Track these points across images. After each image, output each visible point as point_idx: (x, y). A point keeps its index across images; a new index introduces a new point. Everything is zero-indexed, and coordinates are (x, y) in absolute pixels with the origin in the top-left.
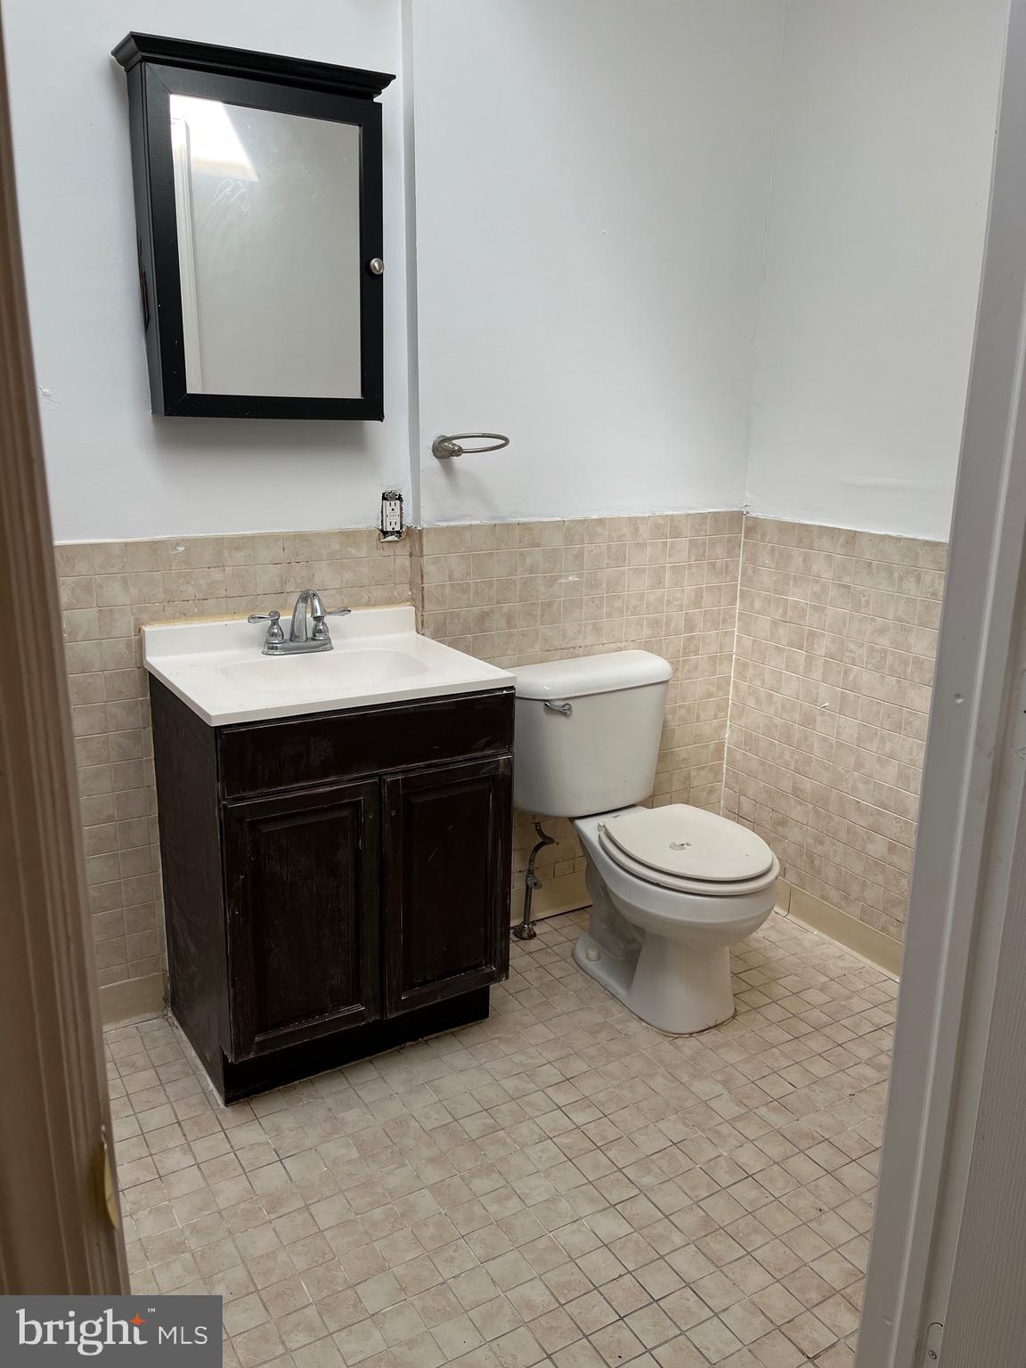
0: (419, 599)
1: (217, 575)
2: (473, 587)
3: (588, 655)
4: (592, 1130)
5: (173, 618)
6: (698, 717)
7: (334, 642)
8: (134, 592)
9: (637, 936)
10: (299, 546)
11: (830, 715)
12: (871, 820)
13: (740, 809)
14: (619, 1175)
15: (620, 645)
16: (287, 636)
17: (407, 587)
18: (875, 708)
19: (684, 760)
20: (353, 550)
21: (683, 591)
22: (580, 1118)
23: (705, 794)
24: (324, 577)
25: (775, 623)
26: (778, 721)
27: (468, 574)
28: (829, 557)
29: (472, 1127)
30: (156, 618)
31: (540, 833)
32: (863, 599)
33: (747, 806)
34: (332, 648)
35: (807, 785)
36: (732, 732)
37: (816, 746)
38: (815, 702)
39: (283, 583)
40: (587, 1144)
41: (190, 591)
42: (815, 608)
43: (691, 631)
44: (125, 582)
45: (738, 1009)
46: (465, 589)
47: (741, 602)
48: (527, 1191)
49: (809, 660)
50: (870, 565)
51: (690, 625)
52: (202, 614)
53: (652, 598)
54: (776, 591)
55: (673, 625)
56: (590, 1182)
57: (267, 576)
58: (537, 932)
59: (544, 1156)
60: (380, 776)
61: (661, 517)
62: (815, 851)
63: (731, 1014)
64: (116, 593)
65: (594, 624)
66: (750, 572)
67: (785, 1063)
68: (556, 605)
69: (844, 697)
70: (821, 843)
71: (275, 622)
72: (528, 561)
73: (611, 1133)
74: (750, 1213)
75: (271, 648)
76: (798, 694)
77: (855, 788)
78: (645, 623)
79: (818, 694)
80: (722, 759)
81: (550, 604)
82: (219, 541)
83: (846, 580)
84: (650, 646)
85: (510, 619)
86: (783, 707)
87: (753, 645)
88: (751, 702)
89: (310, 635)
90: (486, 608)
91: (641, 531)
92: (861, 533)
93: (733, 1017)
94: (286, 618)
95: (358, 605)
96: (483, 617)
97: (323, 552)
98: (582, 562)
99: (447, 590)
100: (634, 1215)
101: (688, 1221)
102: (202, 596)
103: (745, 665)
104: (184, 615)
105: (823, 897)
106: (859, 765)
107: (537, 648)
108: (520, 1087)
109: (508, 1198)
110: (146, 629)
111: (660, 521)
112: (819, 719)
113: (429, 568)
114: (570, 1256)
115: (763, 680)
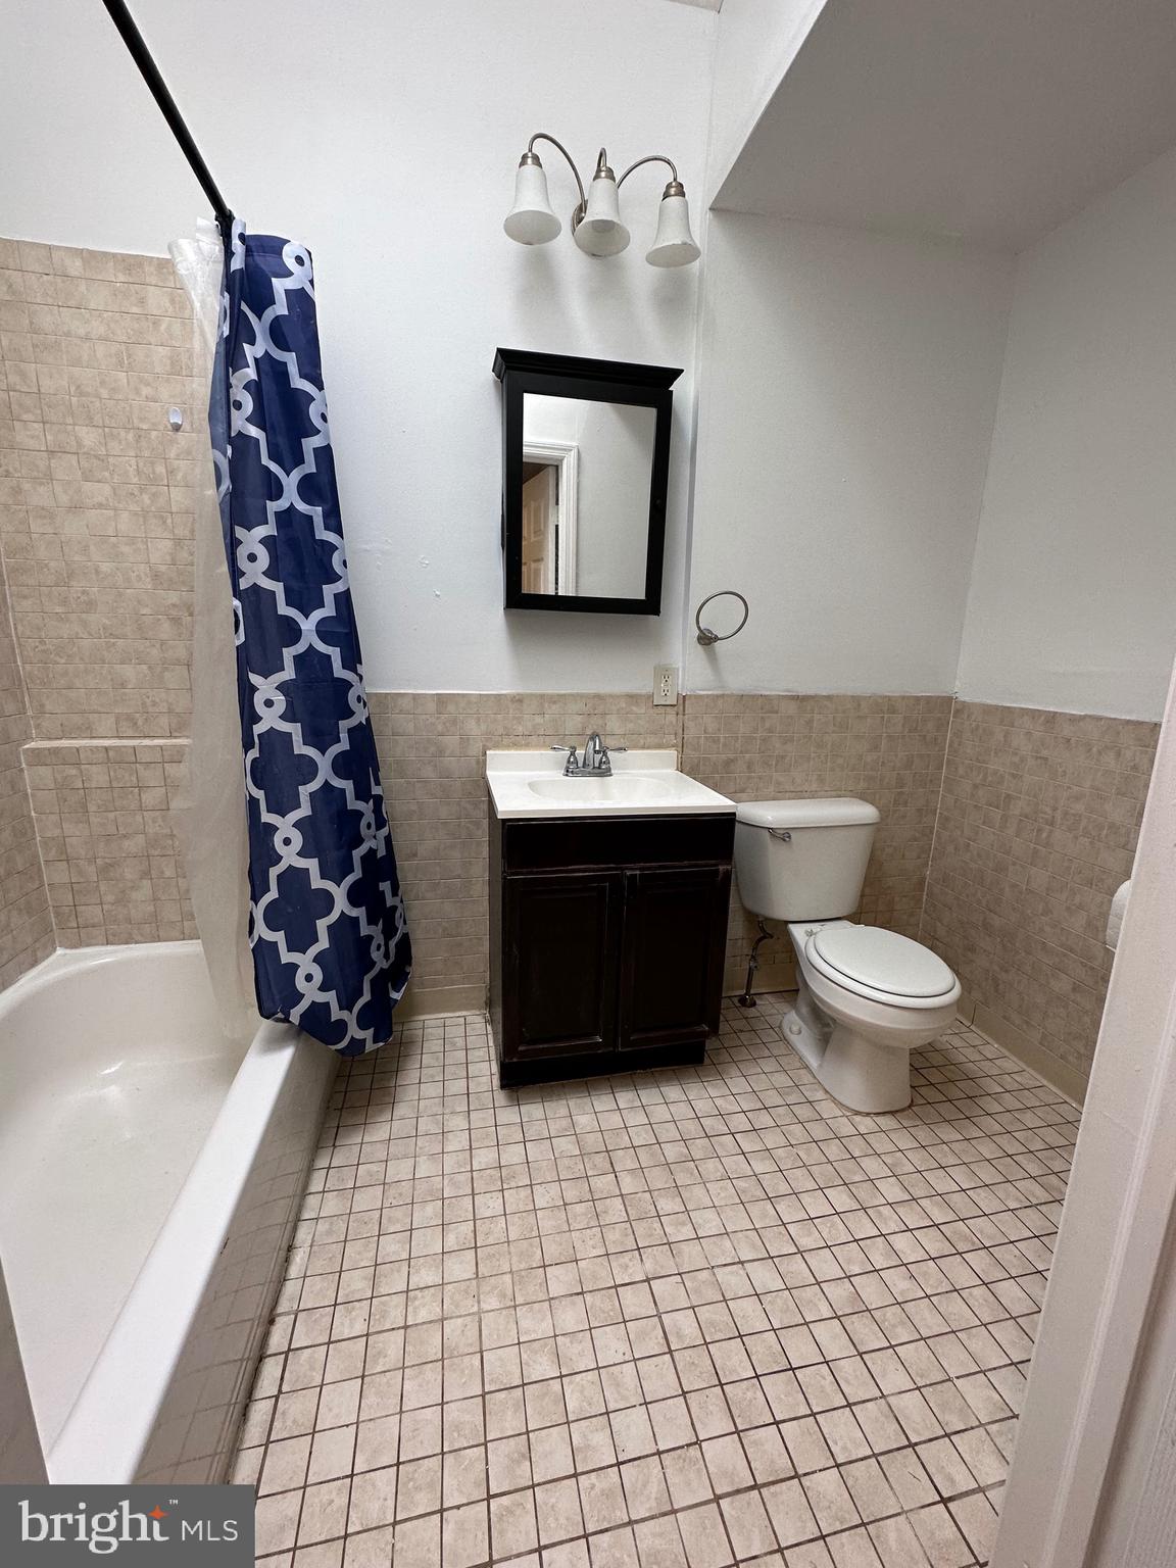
0: (682, 747)
1: (538, 719)
2: (722, 740)
3: (813, 798)
4: (766, 1181)
5: (508, 747)
6: (903, 856)
7: (613, 772)
8: (483, 727)
9: (831, 1023)
10: (597, 703)
11: (1022, 866)
12: (1057, 960)
13: (935, 931)
14: (782, 1228)
15: (839, 793)
16: (580, 764)
17: (673, 737)
18: (1066, 864)
19: (889, 887)
20: (634, 708)
21: (896, 756)
22: (760, 1166)
23: (905, 917)
24: (614, 724)
25: (975, 786)
26: (973, 865)
27: (719, 730)
28: (1028, 734)
29: (672, 1152)
30: (496, 746)
31: (762, 929)
32: (1060, 770)
33: (941, 931)
34: (611, 775)
35: (997, 922)
36: (932, 871)
37: (1007, 889)
38: (1008, 853)
39: (584, 728)
40: (761, 1194)
41: (520, 729)
42: (1014, 776)
43: (901, 787)
44: (478, 719)
45: (914, 1100)
46: (716, 741)
47: (947, 767)
48: (700, 1221)
49: (1005, 818)
50: (1069, 741)
51: (901, 783)
52: (527, 746)
53: (869, 759)
54: (978, 760)
55: (887, 780)
56: (756, 1229)
57: (573, 723)
58: (758, 1002)
59: (722, 1195)
60: (622, 869)
61: (880, 697)
62: (999, 977)
63: (908, 1104)
64: (473, 728)
65: (820, 775)
66: (956, 746)
67: (953, 1160)
68: (788, 758)
69: (1036, 851)
70: (1006, 971)
71: (572, 754)
72: (767, 725)
73: (784, 1188)
74: (898, 1303)
75: (567, 772)
76: (992, 845)
77: (1042, 930)
78: (862, 777)
79: (1011, 847)
80: (923, 891)
81: (783, 757)
82: (542, 696)
83: (1045, 753)
84: (863, 797)
85: (750, 766)
86: (979, 855)
87: (956, 802)
88: (950, 848)
89: (597, 765)
90: (731, 756)
91: (862, 707)
92: (1061, 714)
93: (910, 1107)
94: (580, 752)
95: (635, 747)
96: (728, 763)
97: (614, 708)
98: (811, 728)
99: (702, 741)
100: (789, 1272)
101: (839, 1293)
102: (528, 733)
103: (947, 819)
104: (515, 745)
105: (1004, 1017)
106: (1047, 912)
107: (772, 788)
108: (716, 1126)
109: (683, 1224)
110: (488, 752)
111: (880, 701)
112: (1011, 868)
113: (690, 724)
114: (724, 1297)
115: (963, 831)
